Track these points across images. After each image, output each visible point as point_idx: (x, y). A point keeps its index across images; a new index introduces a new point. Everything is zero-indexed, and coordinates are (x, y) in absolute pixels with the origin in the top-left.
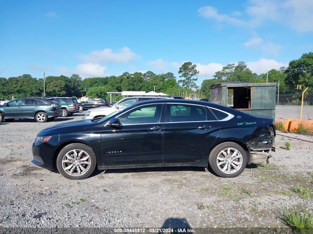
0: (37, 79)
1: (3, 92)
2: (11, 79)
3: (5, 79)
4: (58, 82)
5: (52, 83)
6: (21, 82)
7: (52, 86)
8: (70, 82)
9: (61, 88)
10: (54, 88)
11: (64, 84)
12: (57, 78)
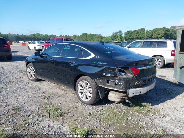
0: (148, 31)
1: (130, 38)
2: (135, 31)
3: (132, 31)
4: (160, 32)
5: (156, 33)
6: (139, 33)
7: (156, 34)
8: (169, 32)
9: (162, 35)
10: (157, 36)
11: (164, 32)
12: (160, 29)
